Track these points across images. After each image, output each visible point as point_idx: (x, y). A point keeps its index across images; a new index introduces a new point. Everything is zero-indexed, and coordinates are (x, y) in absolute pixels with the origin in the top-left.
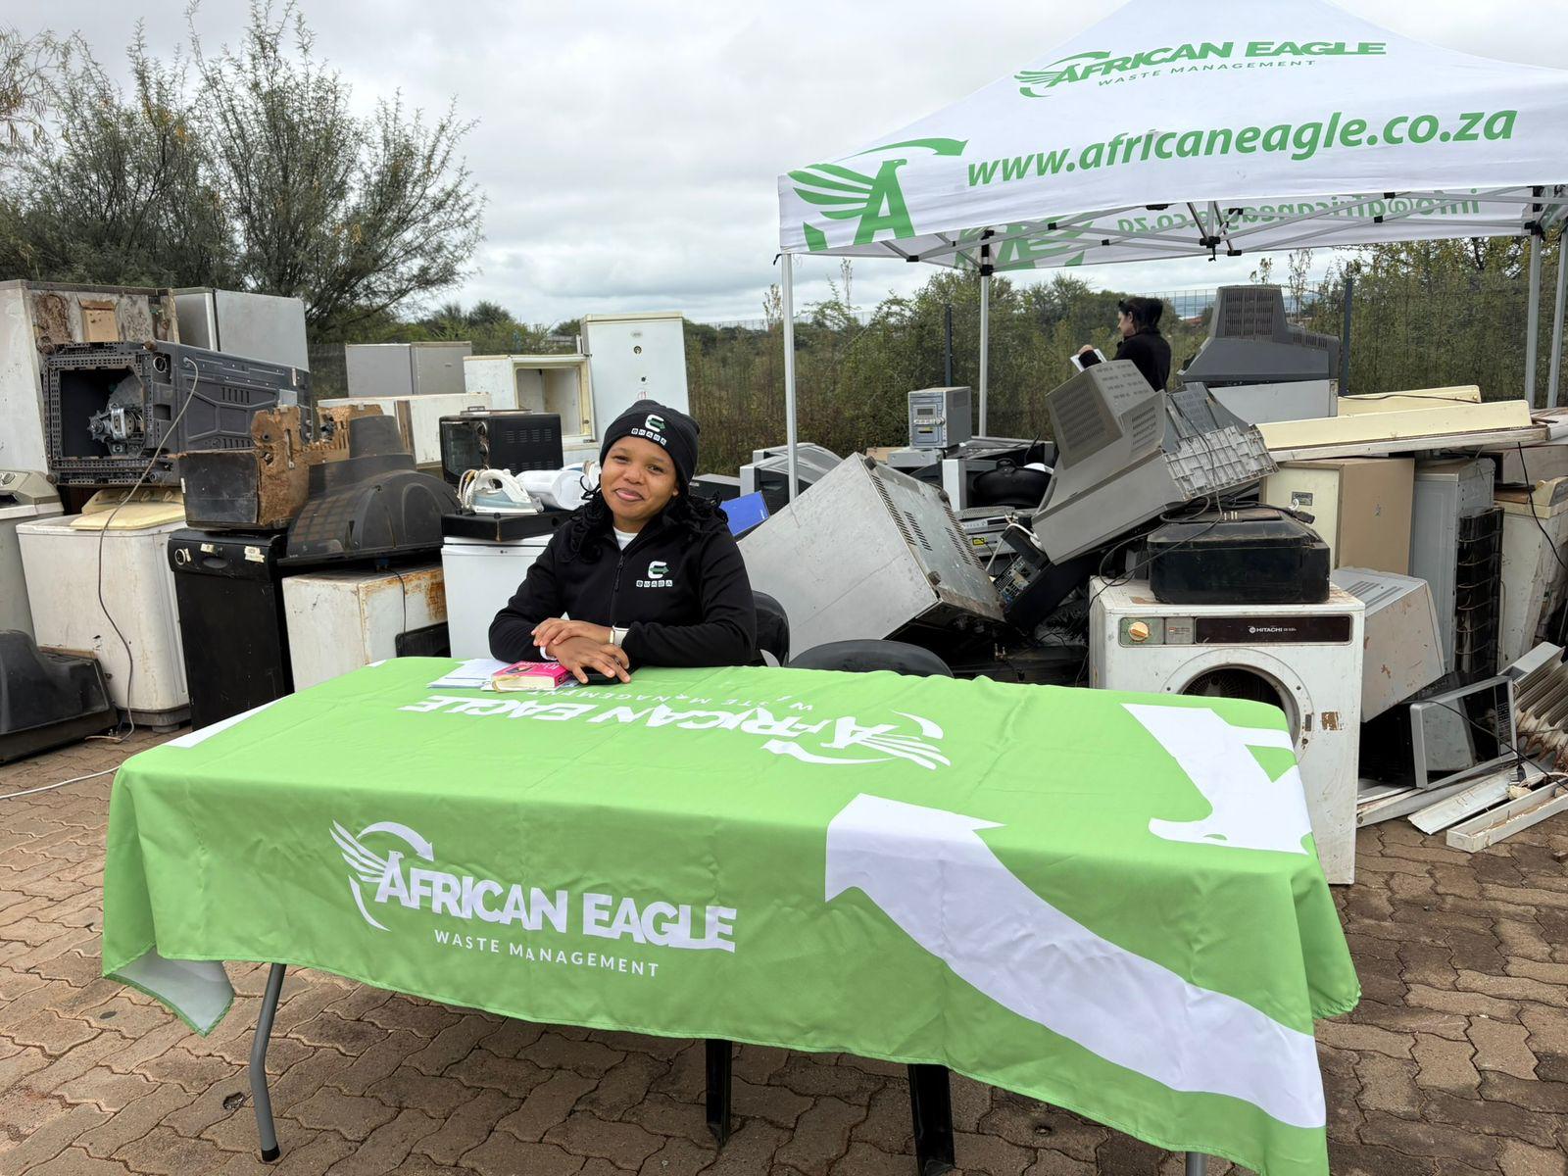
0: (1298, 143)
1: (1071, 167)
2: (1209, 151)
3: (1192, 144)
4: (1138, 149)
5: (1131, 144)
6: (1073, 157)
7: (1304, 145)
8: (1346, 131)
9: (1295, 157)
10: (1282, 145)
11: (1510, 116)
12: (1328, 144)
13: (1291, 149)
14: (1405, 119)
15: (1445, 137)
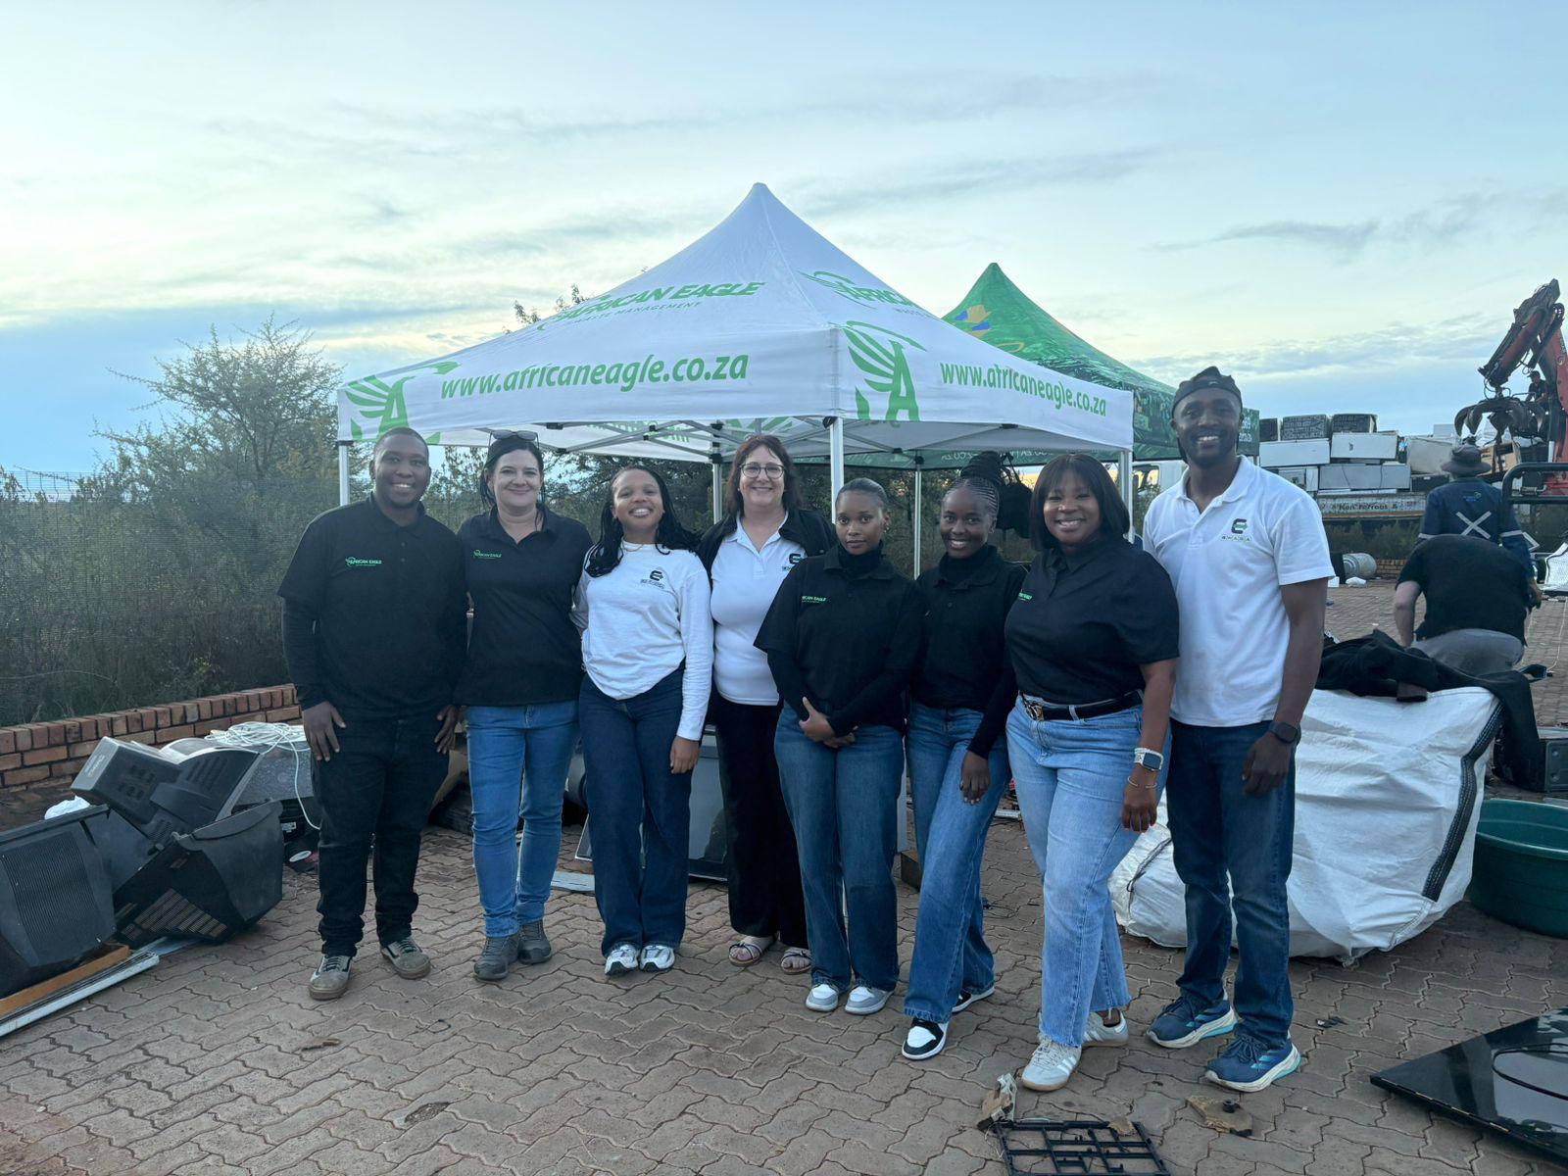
0: (626, 379)
1: (498, 389)
2: (575, 383)
3: (568, 377)
4: (537, 376)
5: (534, 373)
6: (500, 382)
7: (629, 380)
8: (652, 371)
9: (624, 389)
10: (616, 379)
11: (745, 359)
12: (641, 380)
13: (622, 383)
14: (685, 361)
15: (707, 376)
